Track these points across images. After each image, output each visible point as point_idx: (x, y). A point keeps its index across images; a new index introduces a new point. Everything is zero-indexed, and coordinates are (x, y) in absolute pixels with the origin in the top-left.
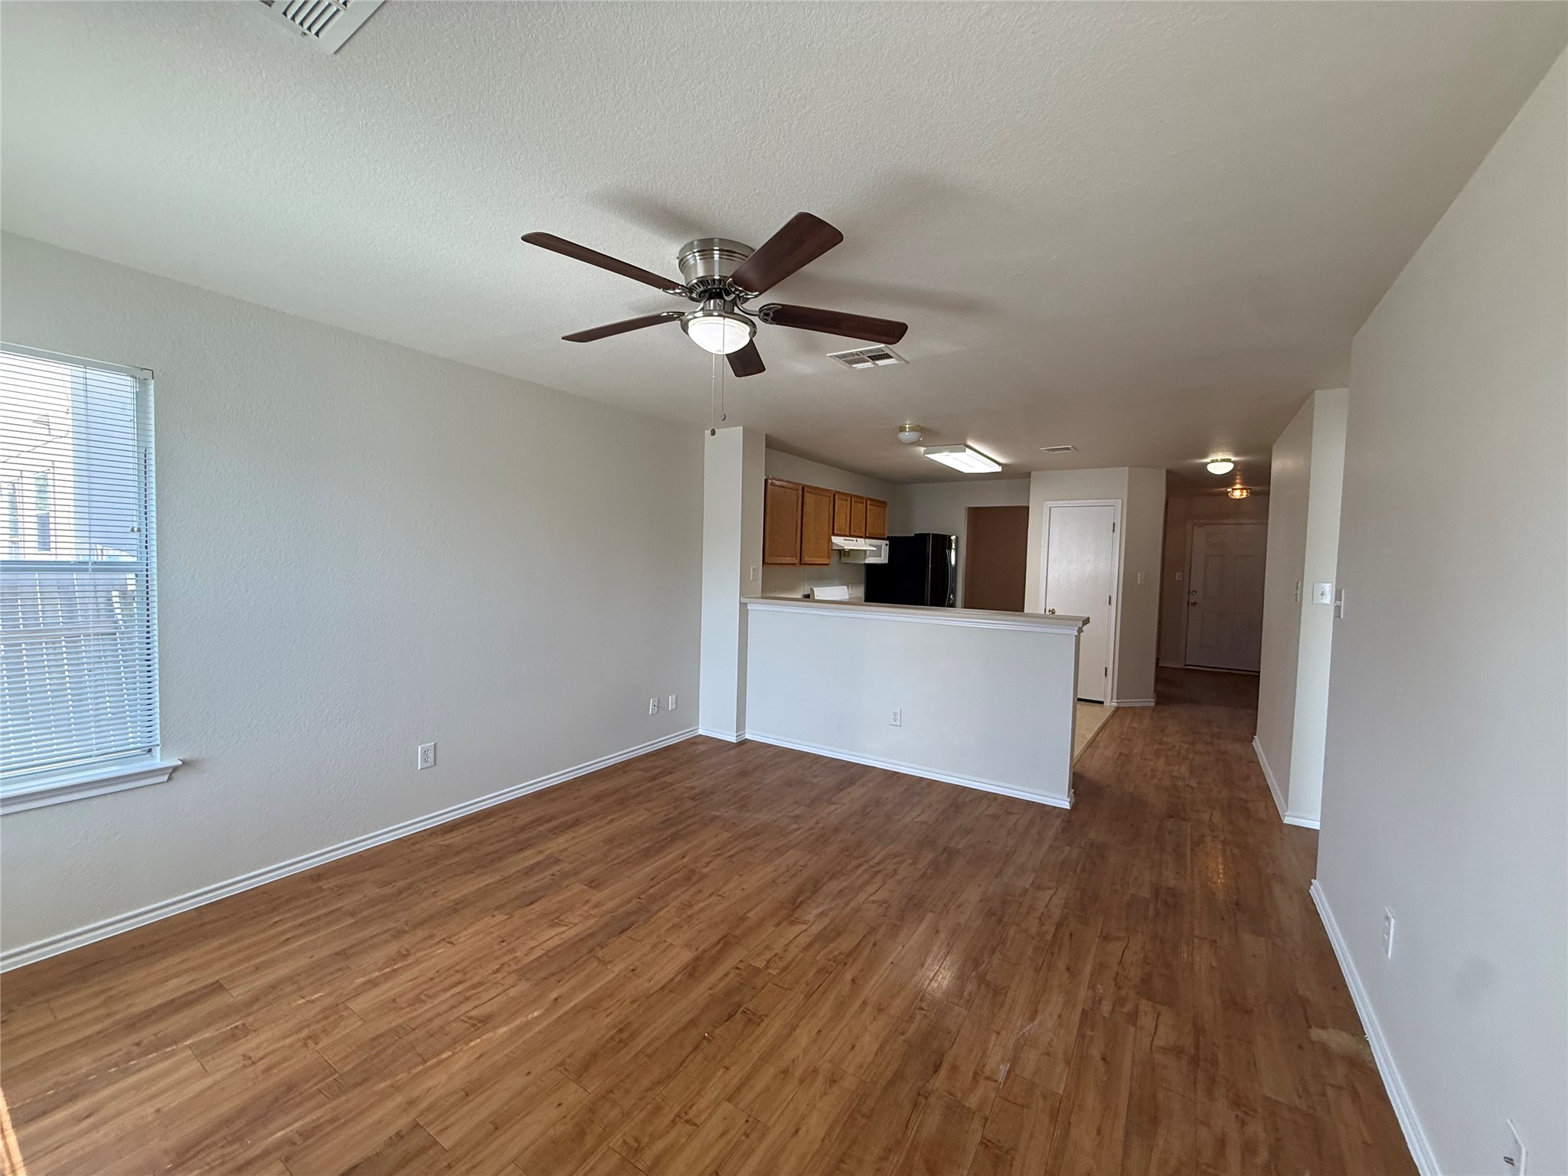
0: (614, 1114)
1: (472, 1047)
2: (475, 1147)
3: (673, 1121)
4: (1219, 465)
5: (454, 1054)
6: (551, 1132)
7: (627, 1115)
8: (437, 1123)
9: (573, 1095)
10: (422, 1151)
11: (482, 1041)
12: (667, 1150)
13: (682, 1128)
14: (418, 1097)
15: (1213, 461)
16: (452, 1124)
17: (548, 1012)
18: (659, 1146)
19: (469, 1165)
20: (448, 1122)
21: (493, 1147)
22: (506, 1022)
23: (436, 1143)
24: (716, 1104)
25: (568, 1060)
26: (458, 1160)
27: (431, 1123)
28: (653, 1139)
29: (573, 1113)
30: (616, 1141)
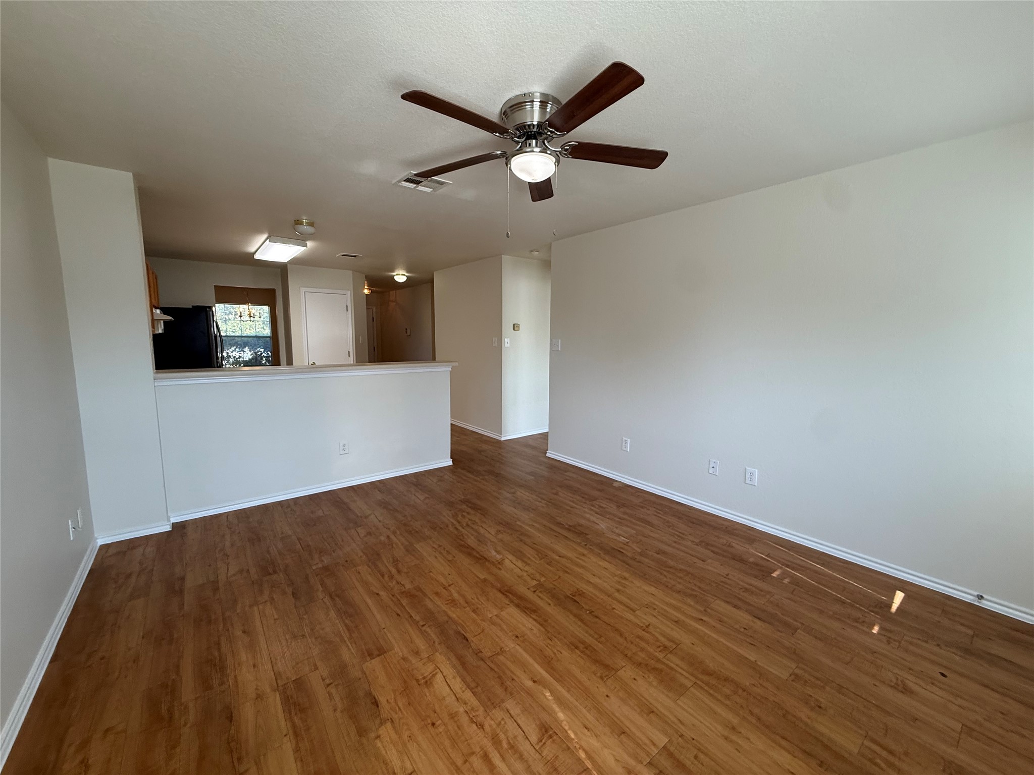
0: (642, 655)
1: (576, 734)
2: (666, 722)
3: (647, 632)
4: (400, 277)
5: (581, 747)
6: (655, 683)
7: (642, 650)
8: (648, 749)
9: (627, 673)
10: (671, 755)
11: (570, 728)
12: (664, 636)
13: (651, 629)
14: (624, 767)
15: (397, 275)
16: (648, 738)
17: (545, 685)
18: (662, 639)
19: (680, 725)
20: (647, 741)
21: (667, 713)
22: (551, 713)
23: (665, 747)
24: (636, 616)
25: (599, 674)
26: (677, 731)
27: (648, 754)
28: (657, 640)
29: (641, 673)
30: (660, 656)
